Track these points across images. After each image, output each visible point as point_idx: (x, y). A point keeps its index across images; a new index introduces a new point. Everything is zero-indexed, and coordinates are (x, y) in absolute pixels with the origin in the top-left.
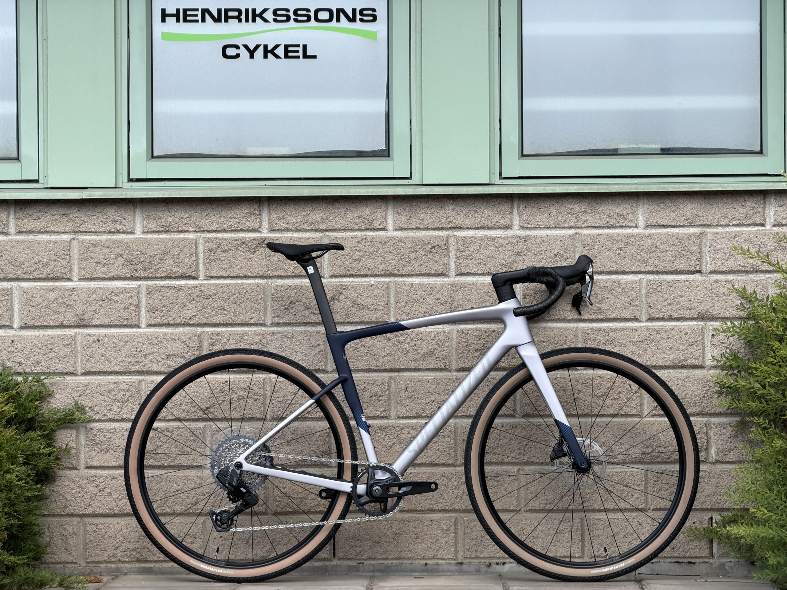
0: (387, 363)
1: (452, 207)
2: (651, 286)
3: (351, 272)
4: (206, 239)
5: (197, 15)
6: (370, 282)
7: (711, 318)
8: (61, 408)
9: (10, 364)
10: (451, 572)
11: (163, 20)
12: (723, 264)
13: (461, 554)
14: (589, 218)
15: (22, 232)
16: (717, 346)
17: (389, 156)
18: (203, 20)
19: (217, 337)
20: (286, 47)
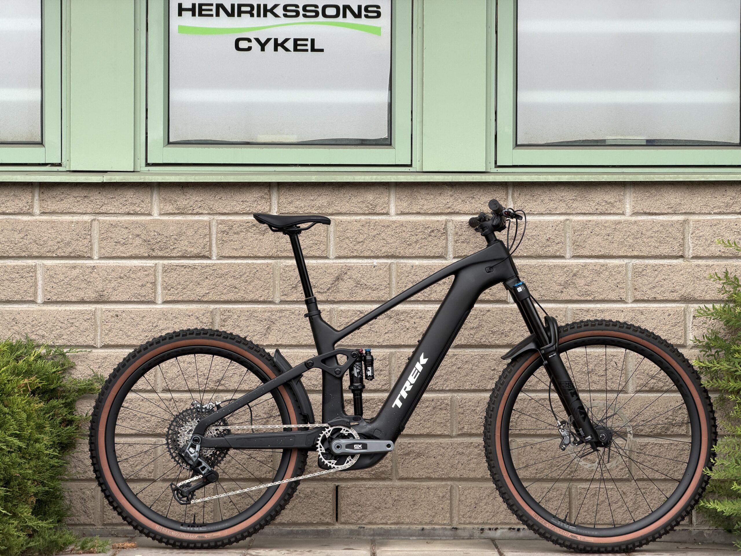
0: (388, 340)
1: (451, 193)
2: (637, 270)
3: (355, 254)
4: (219, 221)
5: (211, 10)
6: (373, 263)
7: (692, 300)
8: (81, 379)
9: (33, 337)
10: (446, 537)
11: (180, 14)
12: (704, 250)
13: (456, 519)
14: (579, 206)
15: (46, 213)
16: (698, 327)
17: (391, 145)
18: (218, 15)
19: (229, 314)
20: (296, 40)
